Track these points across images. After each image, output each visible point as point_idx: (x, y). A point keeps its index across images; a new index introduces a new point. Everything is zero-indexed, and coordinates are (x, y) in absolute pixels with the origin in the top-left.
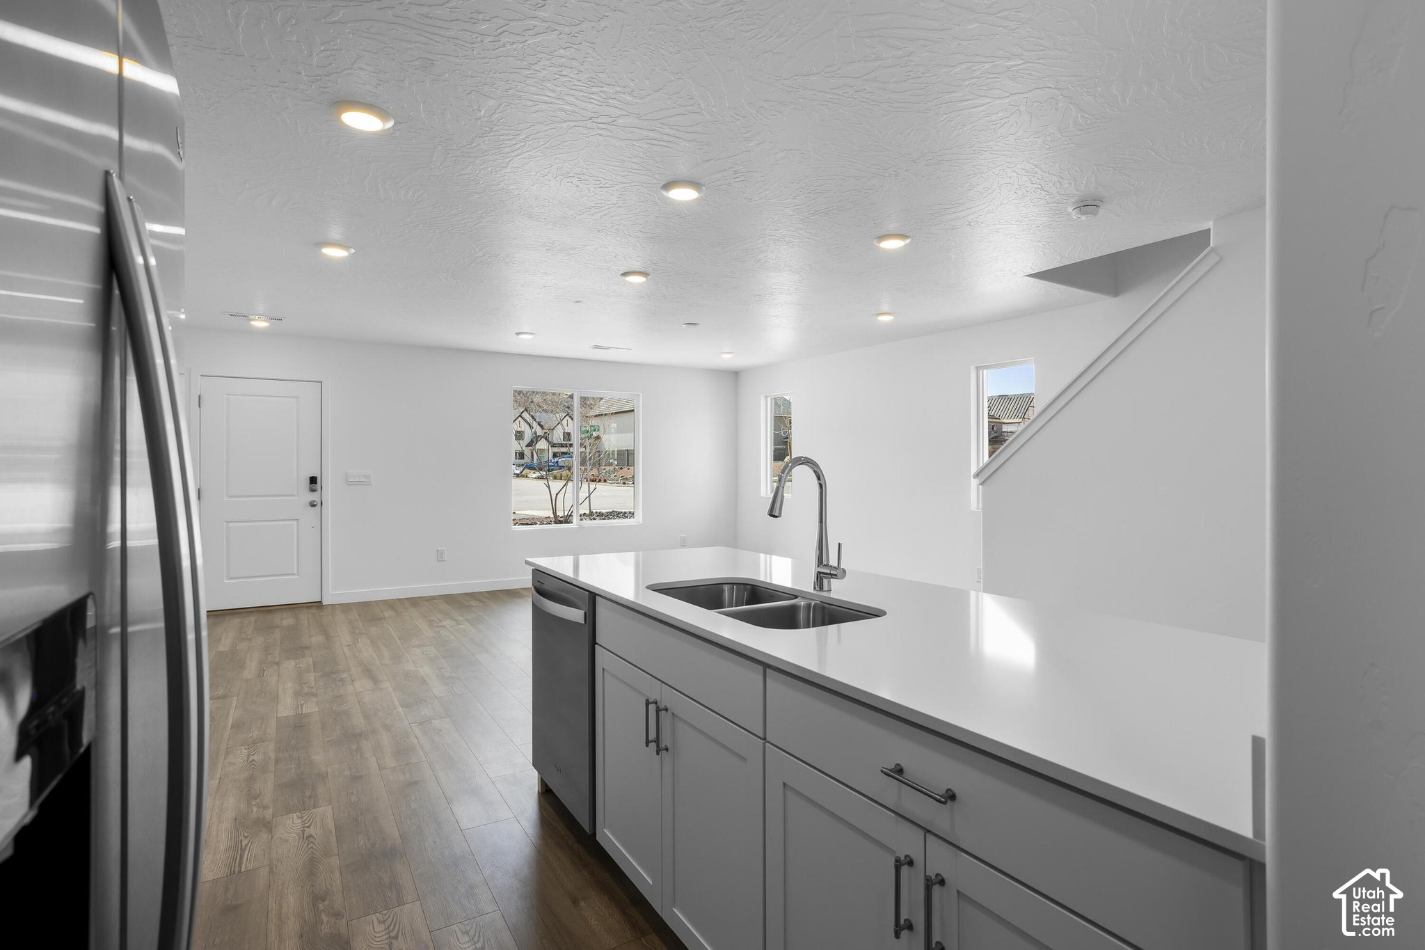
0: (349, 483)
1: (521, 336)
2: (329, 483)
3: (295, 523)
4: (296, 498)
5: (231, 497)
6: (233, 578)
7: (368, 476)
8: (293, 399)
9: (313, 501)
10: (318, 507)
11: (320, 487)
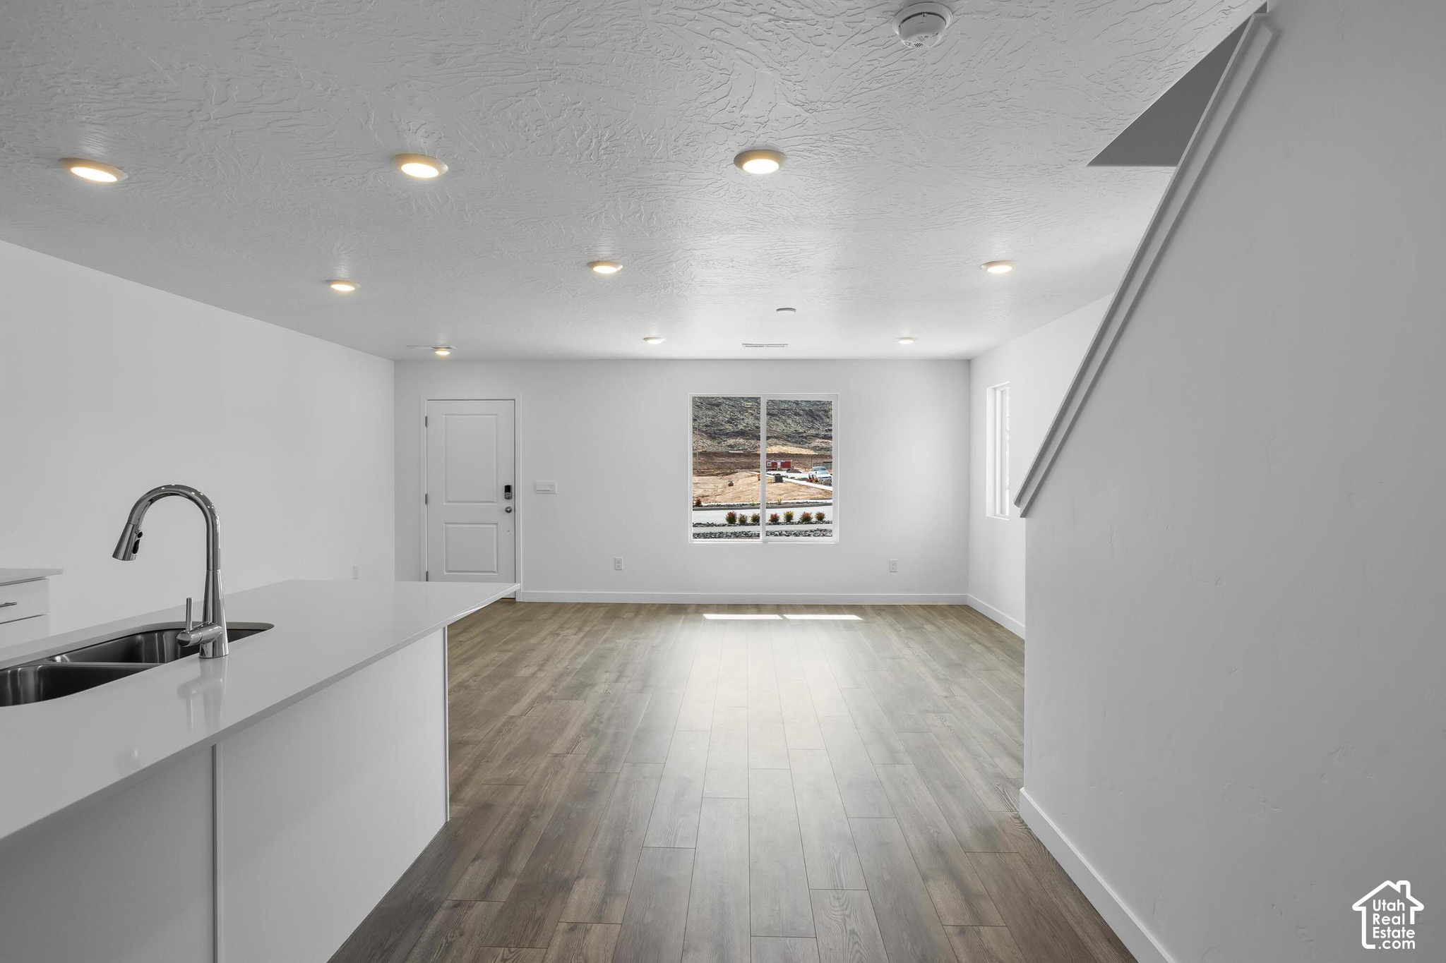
0: (538, 492)
1: (649, 341)
2: (520, 492)
3: (495, 526)
4: (495, 504)
5: (448, 502)
6: (451, 571)
7: (553, 486)
8: (494, 417)
9: (508, 508)
10: (512, 513)
11: (513, 495)
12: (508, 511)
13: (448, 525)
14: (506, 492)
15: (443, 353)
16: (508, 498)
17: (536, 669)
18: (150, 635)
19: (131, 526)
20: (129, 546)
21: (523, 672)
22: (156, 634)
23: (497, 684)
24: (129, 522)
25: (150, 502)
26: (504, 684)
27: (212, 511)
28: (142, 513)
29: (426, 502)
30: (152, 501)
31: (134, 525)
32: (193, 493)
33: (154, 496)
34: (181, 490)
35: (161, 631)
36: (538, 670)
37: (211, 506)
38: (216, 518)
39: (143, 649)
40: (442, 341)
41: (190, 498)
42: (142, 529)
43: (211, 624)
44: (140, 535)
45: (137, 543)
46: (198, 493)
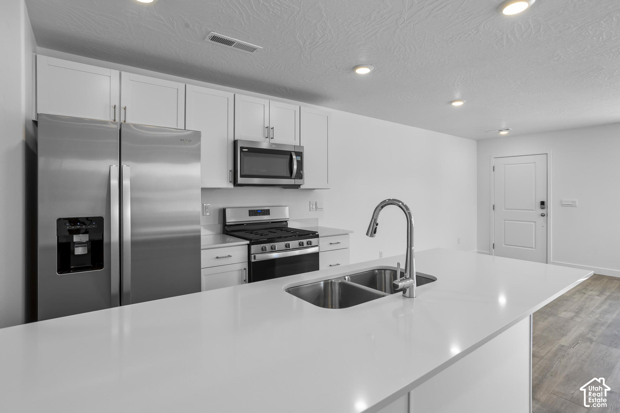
0: (563, 205)
2: (551, 205)
3: (533, 223)
4: (534, 211)
5: (506, 209)
6: (506, 245)
7: (575, 202)
8: (534, 164)
9: (543, 214)
10: (545, 217)
11: (546, 207)
12: (543, 215)
13: (505, 221)
14: (541, 205)
15: (504, 133)
16: (543, 208)
17: (574, 314)
18: (380, 271)
19: (374, 220)
20: (372, 230)
21: (564, 315)
22: (383, 271)
23: (546, 319)
24: (373, 218)
25: (381, 208)
26: (551, 319)
27: (409, 213)
28: (378, 214)
29: (494, 209)
30: (382, 207)
31: (375, 219)
32: (401, 203)
33: (383, 205)
34: (395, 202)
35: (385, 270)
36: (575, 316)
37: (409, 211)
38: (412, 217)
39: (378, 278)
40: (504, 126)
41: (400, 207)
42: (378, 222)
43: (408, 278)
44: (377, 225)
45: (376, 228)
46: (403, 204)
